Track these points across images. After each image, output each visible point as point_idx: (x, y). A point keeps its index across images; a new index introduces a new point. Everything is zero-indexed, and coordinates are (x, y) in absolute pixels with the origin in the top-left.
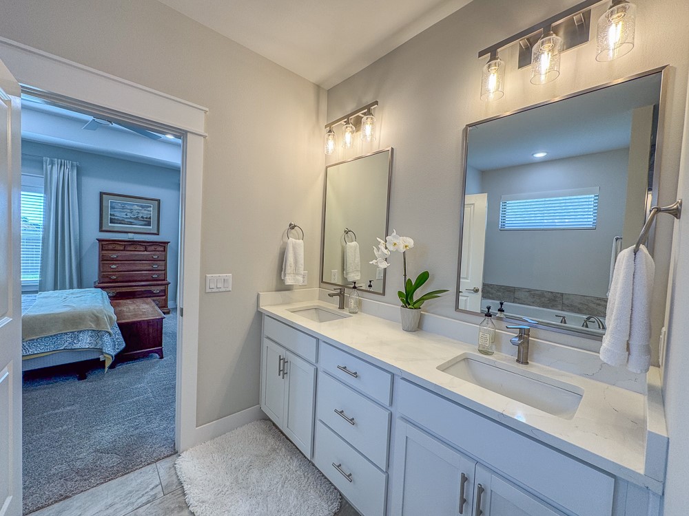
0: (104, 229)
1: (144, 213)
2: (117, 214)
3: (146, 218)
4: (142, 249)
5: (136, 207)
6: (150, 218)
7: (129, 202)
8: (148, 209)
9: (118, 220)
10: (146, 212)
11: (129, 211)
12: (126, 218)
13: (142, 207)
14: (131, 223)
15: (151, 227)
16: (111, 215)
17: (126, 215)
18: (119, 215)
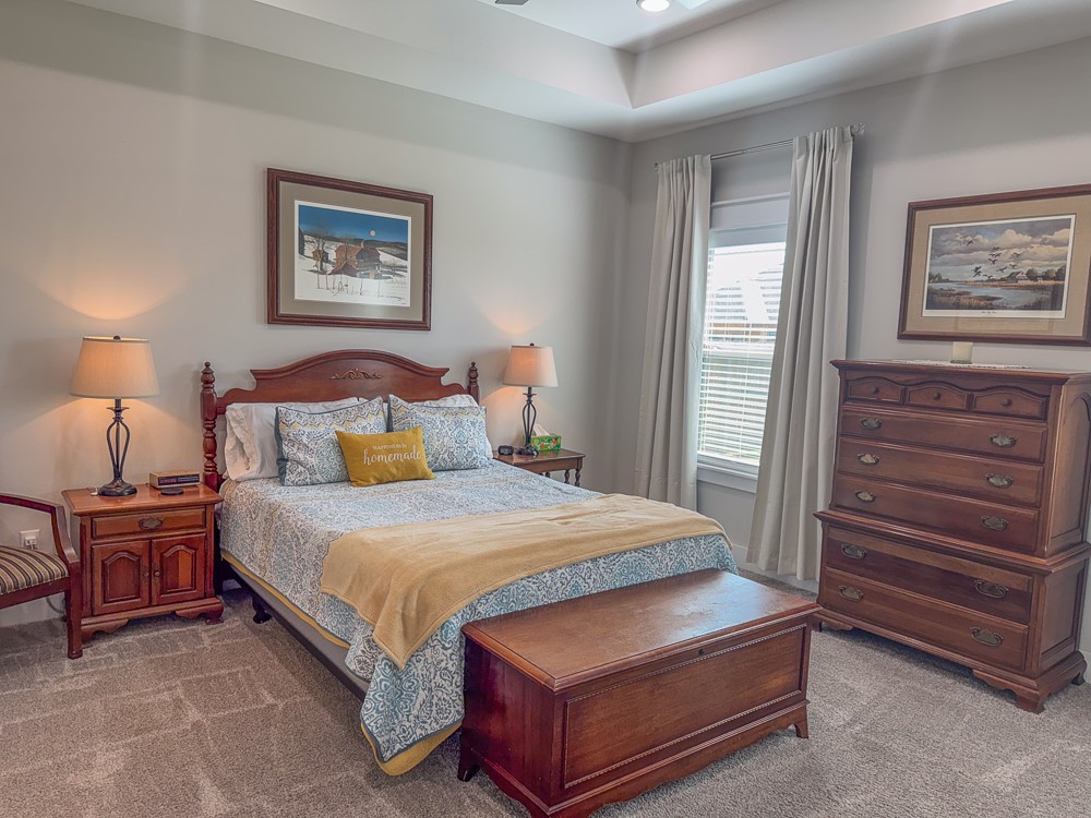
0: (910, 328)
1: (1040, 256)
2: (947, 272)
3: (1046, 277)
4: (957, 401)
5: (1012, 236)
6: (1060, 275)
7: (988, 217)
8: (1058, 235)
9: (949, 294)
10: (1046, 251)
11: (986, 255)
12: (976, 284)
13: (1033, 230)
14: (988, 303)
15: (1060, 314)
16: (931, 277)
17: (977, 272)
18: (959, 274)
